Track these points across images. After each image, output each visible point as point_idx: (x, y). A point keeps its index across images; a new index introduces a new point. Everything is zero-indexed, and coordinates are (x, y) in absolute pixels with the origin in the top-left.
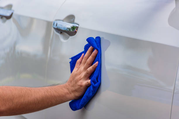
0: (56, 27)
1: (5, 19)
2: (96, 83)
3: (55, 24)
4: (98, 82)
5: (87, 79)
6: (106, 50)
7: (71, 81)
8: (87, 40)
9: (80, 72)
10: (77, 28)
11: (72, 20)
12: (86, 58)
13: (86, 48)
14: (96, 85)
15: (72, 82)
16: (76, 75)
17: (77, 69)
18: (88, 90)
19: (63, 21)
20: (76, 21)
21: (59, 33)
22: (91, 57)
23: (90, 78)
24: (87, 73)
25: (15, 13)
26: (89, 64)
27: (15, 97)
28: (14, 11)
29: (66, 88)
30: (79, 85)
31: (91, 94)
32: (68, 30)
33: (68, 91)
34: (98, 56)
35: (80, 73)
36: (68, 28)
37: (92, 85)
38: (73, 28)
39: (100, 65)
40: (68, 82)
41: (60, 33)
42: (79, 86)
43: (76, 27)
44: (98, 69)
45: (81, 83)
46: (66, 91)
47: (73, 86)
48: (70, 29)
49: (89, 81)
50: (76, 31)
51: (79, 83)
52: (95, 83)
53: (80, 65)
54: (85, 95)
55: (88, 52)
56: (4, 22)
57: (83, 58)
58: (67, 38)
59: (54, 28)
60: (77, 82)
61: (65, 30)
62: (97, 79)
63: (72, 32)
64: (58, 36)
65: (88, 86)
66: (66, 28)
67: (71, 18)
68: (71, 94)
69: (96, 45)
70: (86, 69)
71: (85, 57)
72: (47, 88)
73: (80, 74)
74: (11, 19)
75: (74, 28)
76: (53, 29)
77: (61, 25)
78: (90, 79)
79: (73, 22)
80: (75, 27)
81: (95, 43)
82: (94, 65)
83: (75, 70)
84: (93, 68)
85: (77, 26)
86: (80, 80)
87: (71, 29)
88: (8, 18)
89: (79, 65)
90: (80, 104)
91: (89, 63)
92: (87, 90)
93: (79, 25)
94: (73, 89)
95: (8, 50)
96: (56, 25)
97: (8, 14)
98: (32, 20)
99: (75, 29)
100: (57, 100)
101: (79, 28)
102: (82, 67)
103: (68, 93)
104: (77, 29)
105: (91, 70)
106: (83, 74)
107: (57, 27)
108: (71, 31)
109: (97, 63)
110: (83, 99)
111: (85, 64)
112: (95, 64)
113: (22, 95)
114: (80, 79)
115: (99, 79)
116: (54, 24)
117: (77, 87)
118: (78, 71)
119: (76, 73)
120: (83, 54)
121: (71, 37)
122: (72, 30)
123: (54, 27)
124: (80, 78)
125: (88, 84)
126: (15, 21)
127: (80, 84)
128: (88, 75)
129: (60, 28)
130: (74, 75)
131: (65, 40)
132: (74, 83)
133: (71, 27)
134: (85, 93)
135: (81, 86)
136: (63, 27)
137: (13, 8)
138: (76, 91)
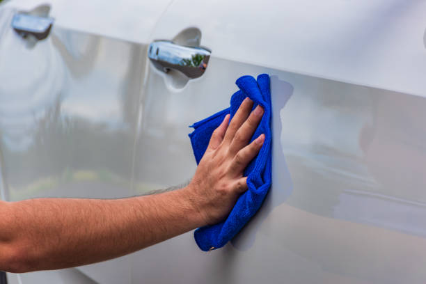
0: (156, 58)
1: (32, 39)
2: (261, 186)
3: (154, 50)
4: (264, 182)
5: (237, 177)
6: (282, 107)
7: (199, 182)
8: (237, 83)
9: (221, 159)
10: (207, 58)
11: (195, 40)
12: (236, 126)
13: (236, 100)
14: (260, 190)
15: (203, 183)
16: (212, 167)
17: (214, 152)
18: (240, 201)
19: (172, 42)
20: (203, 43)
21: (163, 71)
22: (246, 124)
23: (244, 173)
24: (238, 163)
25: (57, 24)
26: (242, 141)
27: (65, 225)
28: (54, 19)
29: (188, 198)
30: (217, 191)
31: (247, 211)
32: (185, 64)
33: (191, 206)
34: (264, 122)
35: (221, 162)
36: (184, 60)
37: (249, 191)
38: (197, 59)
39: (269, 143)
40: (193, 184)
41: (165, 70)
42: (219, 194)
43: (205, 56)
44: (266, 151)
45: (224, 186)
46: (186, 204)
47: (203, 194)
48: (190, 62)
49: (243, 180)
50: (205, 65)
51: (219, 186)
52: (258, 186)
53: (220, 142)
54: (232, 214)
55: (239, 111)
56: (32, 46)
57: (227, 126)
58: (183, 83)
59: (153, 60)
60: (213, 182)
61: (177, 63)
62: (262, 175)
63: (195, 68)
64: (162, 79)
65: (239, 193)
66: (180, 60)
67: (191, 36)
68: (199, 212)
69: (258, 95)
70: (233, 152)
71: (234, 124)
72: (140, 199)
73: (221, 164)
74: (49, 40)
75: (200, 59)
76: (148, 62)
77: (169, 53)
78: (244, 176)
79: (196, 45)
80: (201, 56)
81: (256, 90)
82: (255, 143)
83: (209, 154)
84: (252, 149)
85: (207, 53)
86: (221, 178)
87: (192, 63)
88: (41, 36)
89: (217, 142)
90: (221, 234)
91: (242, 138)
92: (238, 201)
93: (210, 52)
94: (205, 199)
95: (42, 114)
96: (157, 53)
97: (41, 28)
98: (96, 39)
99: (202, 62)
100: (165, 228)
101: (210, 59)
102: (226, 149)
103: (191, 210)
104: (206, 62)
105: (246, 155)
106: (228, 164)
107: (159, 58)
108: (192, 67)
109: (262, 137)
110: (226, 223)
111: (233, 142)
112: (256, 140)
113: (82, 220)
114: (220, 176)
115: (266, 177)
116: (151, 51)
117: (213, 197)
118: (217, 157)
119: (211, 161)
120: (228, 116)
121: (191, 81)
122: (195, 63)
123: (152, 57)
124: (221, 173)
125: (240, 188)
126: (58, 44)
127: (223, 188)
128: (241, 168)
129: (166, 60)
130: (206, 166)
131: (177, 88)
132: (208, 185)
133: (193, 56)
134: (231, 210)
135: (223, 193)
136: (172, 57)
137: (52, 13)
138: (211, 204)
